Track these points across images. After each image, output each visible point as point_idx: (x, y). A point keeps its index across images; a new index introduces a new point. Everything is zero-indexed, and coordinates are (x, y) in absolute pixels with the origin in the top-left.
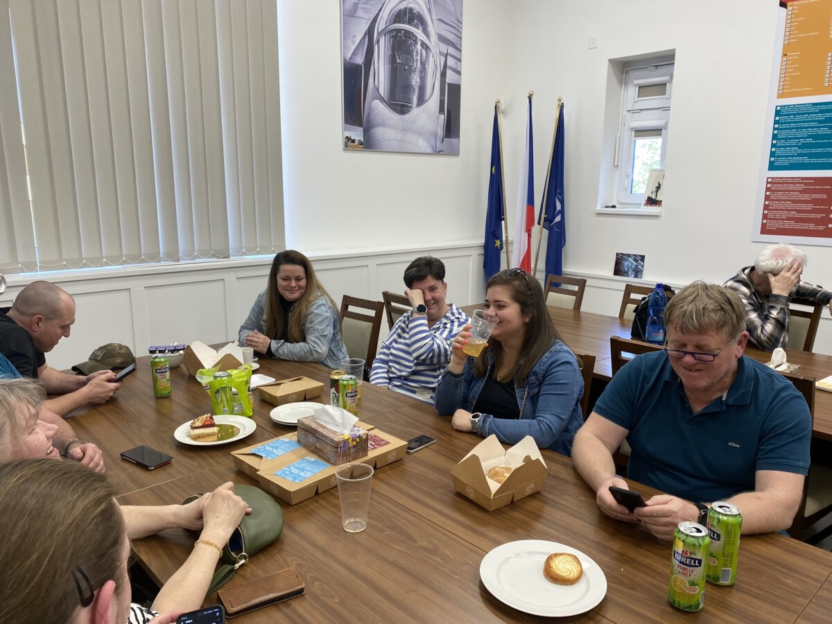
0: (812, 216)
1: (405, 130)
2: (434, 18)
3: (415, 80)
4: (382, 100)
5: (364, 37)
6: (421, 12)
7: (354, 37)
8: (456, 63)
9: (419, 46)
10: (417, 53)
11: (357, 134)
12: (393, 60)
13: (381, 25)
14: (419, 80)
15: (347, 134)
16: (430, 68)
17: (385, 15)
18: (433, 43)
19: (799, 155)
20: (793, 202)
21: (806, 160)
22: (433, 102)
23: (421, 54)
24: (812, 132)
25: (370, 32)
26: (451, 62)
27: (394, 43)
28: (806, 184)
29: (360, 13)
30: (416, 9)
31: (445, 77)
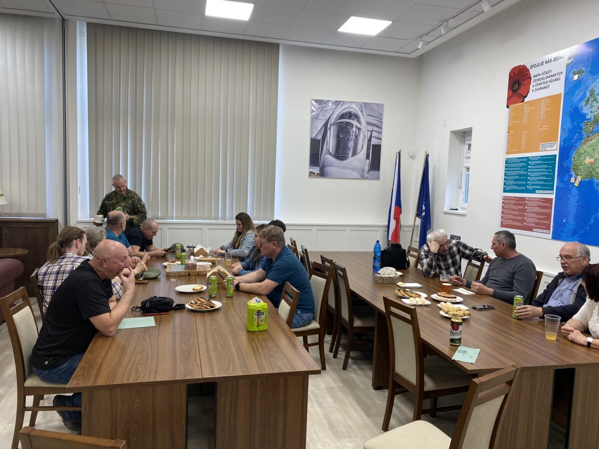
0: (518, 218)
1: (344, 168)
2: (365, 114)
3: (351, 144)
4: (330, 154)
5: (322, 128)
6: (356, 113)
7: (317, 128)
8: (378, 134)
9: (354, 129)
10: (353, 132)
11: (316, 170)
12: (338, 136)
13: (332, 121)
14: (353, 144)
15: (311, 170)
16: (361, 138)
17: (334, 116)
18: (364, 126)
19: (514, 185)
20: (512, 210)
21: (516, 187)
22: (362, 154)
23: (356, 132)
24: (518, 172)
25: (326, 125)
26: (374, 134)
27: (339, 129)
28: (516, 201)
29: (320, 117)
30: (353, 111)
31: (371, 141)
